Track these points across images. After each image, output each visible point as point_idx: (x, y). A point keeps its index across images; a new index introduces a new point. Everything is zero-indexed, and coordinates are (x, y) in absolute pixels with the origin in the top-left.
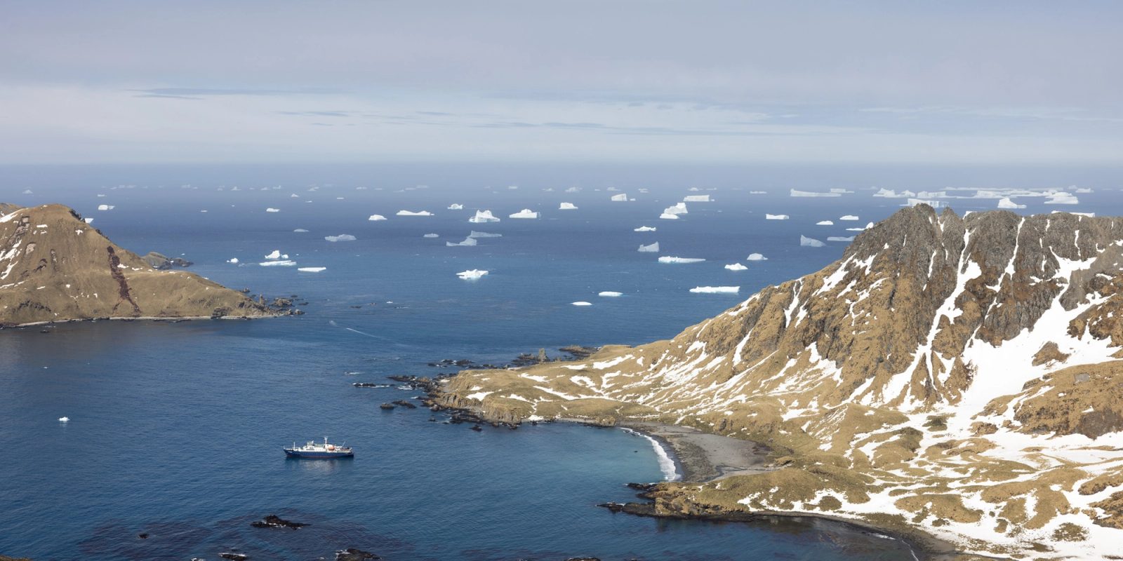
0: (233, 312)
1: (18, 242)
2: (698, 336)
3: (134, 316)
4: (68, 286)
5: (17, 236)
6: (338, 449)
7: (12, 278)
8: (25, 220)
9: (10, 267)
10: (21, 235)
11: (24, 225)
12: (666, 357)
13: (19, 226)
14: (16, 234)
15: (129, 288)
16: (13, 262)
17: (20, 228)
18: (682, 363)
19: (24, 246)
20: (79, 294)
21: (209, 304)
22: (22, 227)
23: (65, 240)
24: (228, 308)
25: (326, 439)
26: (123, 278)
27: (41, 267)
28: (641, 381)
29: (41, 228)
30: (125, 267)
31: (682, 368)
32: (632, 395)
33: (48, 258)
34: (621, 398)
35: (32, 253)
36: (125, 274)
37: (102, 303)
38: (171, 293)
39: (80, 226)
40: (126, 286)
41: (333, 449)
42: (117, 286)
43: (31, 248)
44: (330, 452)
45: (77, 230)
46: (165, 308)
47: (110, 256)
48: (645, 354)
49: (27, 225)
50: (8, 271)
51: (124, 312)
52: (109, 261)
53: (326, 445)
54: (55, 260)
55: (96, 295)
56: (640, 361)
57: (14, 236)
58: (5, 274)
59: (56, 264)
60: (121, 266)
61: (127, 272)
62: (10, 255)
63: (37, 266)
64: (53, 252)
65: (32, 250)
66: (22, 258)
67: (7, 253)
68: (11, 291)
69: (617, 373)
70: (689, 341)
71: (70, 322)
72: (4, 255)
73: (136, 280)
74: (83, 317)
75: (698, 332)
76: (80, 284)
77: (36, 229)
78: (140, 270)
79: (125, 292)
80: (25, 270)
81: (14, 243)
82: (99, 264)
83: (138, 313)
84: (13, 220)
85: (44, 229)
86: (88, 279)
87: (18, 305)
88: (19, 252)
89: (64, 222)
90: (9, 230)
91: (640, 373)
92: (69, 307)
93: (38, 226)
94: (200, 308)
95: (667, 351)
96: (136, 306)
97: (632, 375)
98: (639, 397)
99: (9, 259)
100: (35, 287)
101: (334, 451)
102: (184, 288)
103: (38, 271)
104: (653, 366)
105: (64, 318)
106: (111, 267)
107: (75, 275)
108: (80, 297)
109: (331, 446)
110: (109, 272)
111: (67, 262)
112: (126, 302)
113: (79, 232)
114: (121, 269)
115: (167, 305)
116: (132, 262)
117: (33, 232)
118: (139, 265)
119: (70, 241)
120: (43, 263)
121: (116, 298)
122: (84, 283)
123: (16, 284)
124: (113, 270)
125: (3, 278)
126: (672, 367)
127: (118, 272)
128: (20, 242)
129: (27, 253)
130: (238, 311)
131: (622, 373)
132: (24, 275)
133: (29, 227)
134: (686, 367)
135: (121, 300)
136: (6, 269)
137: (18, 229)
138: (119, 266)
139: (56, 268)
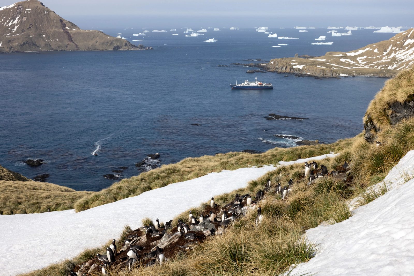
0: (122, 48)
1: (18, 16)
2: (408, 37)
3: (76, 49)
4: (44, 36)
5: (17, 14)
6: (264, 85)
7: (17, 32)
8: (20, 7)
9: (16, 27)
10: (19, 13)
11: (20, 9)
12: (392, 48)
13: (17, 9)
14: (17, 13)
15: (72, 37)
16: (17, 25)
17: (18, 10)
18: (403, 50)
19: (21, 18)
20: (50, 39)
21: (111, 44)
22: (19, 10)
23: (40, 16)
24: (120, 46)
25: (256, 78)
26: (68, 33)
27: (30, 27)
28: (382, 60)
29: (28, 10)
30: (69, 28)
31: (404, 53)
32: (384, 66)
33: (33, 24)
34: (377, 67)
35: (25, 21)
36: (69, 31)
37: (61, 44)
38: (92, 40)
39: (46, 10)
40: (71, 36)
41: (262, 84)
42: (66, 37)
43: (24, 19)
44: (260, 86)
45: (45, 11)
46: (90, 46)
47: (61, 23)
48: (378, 47)
49: (22, 9)
50: (15, 29)
51: (71, 47)
52: (61, 25)
53: (256, 82)
54: (36, 24)
55: (57, 40)
56: (376, 51)
57: (16, 14)
58: (14, 30)
59: (37, 26)
60: (67, 28)
61: (70, 31)
62: (15, 22)
63: (28, 27)
64: (35, 21)
65: (25, 20)
66: (21, 23)
67: (13, 21)
68: (18, 37)
69: (365, 57)
70: (404, 40)
71: (47, 51)
72: (12, 22)
73: (75, 34)
74: (53, 50)
75: (408, 35)
76: (49, 35)
77: (26, 10)
78: (76, 30)
79: (70, 39)
80: (23, 28)
81: (16, 17)
82: (57, 27)
83: (78, 48)
84: (14, 7)
85: (29, 11)
86: (52, 33)
87: (23, 43)
88: (19, 21)
89: (38, 8)
90: (13, 11)
91: (379, 56)
92: (46, 45)
93: (27, 9)
94: (106, 46)
95: (391, 45)
96: (77, 45)
97: (375, 58)
98: (388, 67)
99: (15, 24)
100: (29, 36)
101: (262, 86)
102: (98, 38)
103: (29, 29)
104: (385, 53)
105: (45, 49)
106: (62, 28)
107: (46, 31)
108: (50, 41)
109: (259, 83)
110: (62, 30)
111: (42, 25)
112: (71, 43)
113: (46, 12)
114: (67, 29)
115: (91, 45)
116: (72, 26)
117: (25, 12)
118: (75, 28)
119: (42, 16)
120: (31, 26)
121: (66, 42)
122: (51, 35)
123: (20, 34)
124: (64, 30)
125: (13, 32)
126: (398, 53)
127: (66, 30)
128: (19, 16)
129: (23, 21)
130: (125, 47)
131: (368, 57)
132: (23, 31)
133: (23, 10)
134: (407, 52)
135: (69, 42)
136: (14, 28)
137: (17, 11)
138: (66, 28)
139: (37, 28)
